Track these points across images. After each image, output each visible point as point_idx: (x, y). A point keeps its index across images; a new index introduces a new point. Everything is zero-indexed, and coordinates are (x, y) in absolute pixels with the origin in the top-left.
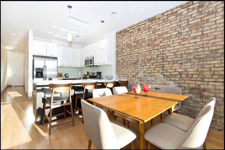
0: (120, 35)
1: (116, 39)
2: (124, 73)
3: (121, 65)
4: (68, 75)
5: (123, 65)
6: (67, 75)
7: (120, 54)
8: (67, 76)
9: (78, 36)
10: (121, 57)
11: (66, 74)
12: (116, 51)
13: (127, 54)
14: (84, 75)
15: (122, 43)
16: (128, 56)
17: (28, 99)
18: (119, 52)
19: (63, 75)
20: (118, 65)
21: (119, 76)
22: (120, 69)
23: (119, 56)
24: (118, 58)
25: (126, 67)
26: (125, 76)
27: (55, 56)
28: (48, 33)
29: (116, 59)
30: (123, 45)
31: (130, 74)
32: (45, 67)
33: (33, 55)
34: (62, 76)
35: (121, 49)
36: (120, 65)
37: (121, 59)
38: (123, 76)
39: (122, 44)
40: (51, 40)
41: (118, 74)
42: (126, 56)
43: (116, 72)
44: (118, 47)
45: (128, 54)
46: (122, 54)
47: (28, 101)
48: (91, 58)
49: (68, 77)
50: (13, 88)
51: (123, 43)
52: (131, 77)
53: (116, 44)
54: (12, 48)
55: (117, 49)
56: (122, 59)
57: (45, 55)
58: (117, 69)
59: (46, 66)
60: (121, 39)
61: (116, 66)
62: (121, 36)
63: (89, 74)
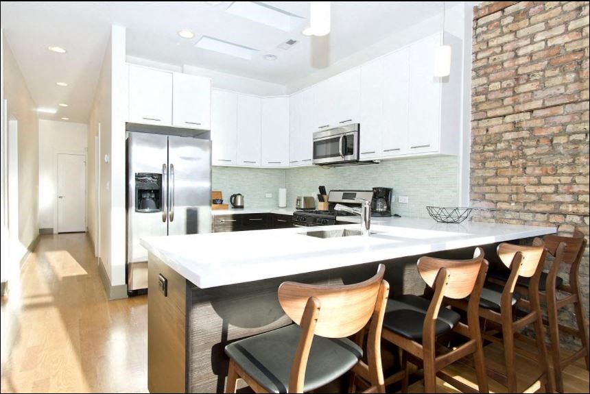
0: (504, 17)
1: (476, 36)
2: (526, 193)
3: (504, 158)
4: (242, 197)
5: (524, 156)
6: (239, 198)
7: (503, 106)
8: (239, 204)
9: (291, 42)
10: (508, 119)
11: (235, 196)
12: (477, 94)
13: (548, 104)
14: (305, 198)
15: (515, 50)
16: (561, 110)
17: (112, 294)
18: (492, 96)
19: (226, 200)
20: (486, 159)
21: (492, 206)
22: (497, 175)
23: (490, 114)
24: (483, 124)
25: (540, 165)
26: (534, 208)
27: (203, 127)
28: (178, 34)
29: (470, 131)
30: (521, 61)
31: (568, 198)
32: (168, 167)
33: (126, 123)
34: (222, 201)
35: (506, 79)
36: (500, 156)
37: (510, 127)
38: (520, 207)
39: (517, 56)
40: (183, 67)
41: (483, 199)
42: (538, 113)
43: (472, 186)
44: (486, 75)
45: (558, 102)
46: (516, 103)
47: (109, 301)
48: (348, 131)
49: (242, 207)
50: (56, 239)
51: (521, 52)
52: (574, 213)
53: (476, 60)
54: (53, 111)
55: (484, 80)
56: (516, 127)
57: (168, 124)
58: (480, 173)
59: (172, 166)
60: (511, 32)
61: (473, 160)
62: (509, 19)
63: (325, 197)
